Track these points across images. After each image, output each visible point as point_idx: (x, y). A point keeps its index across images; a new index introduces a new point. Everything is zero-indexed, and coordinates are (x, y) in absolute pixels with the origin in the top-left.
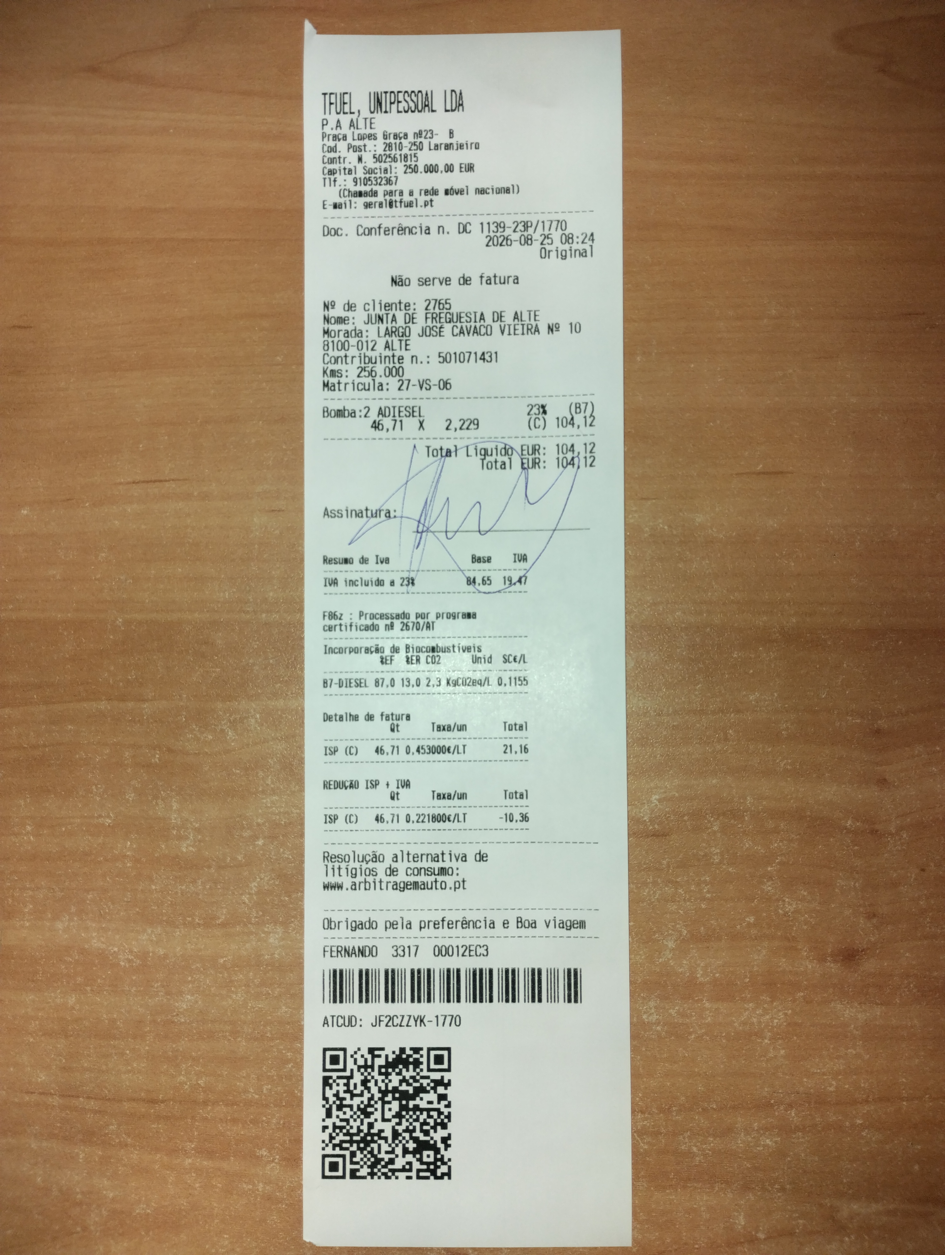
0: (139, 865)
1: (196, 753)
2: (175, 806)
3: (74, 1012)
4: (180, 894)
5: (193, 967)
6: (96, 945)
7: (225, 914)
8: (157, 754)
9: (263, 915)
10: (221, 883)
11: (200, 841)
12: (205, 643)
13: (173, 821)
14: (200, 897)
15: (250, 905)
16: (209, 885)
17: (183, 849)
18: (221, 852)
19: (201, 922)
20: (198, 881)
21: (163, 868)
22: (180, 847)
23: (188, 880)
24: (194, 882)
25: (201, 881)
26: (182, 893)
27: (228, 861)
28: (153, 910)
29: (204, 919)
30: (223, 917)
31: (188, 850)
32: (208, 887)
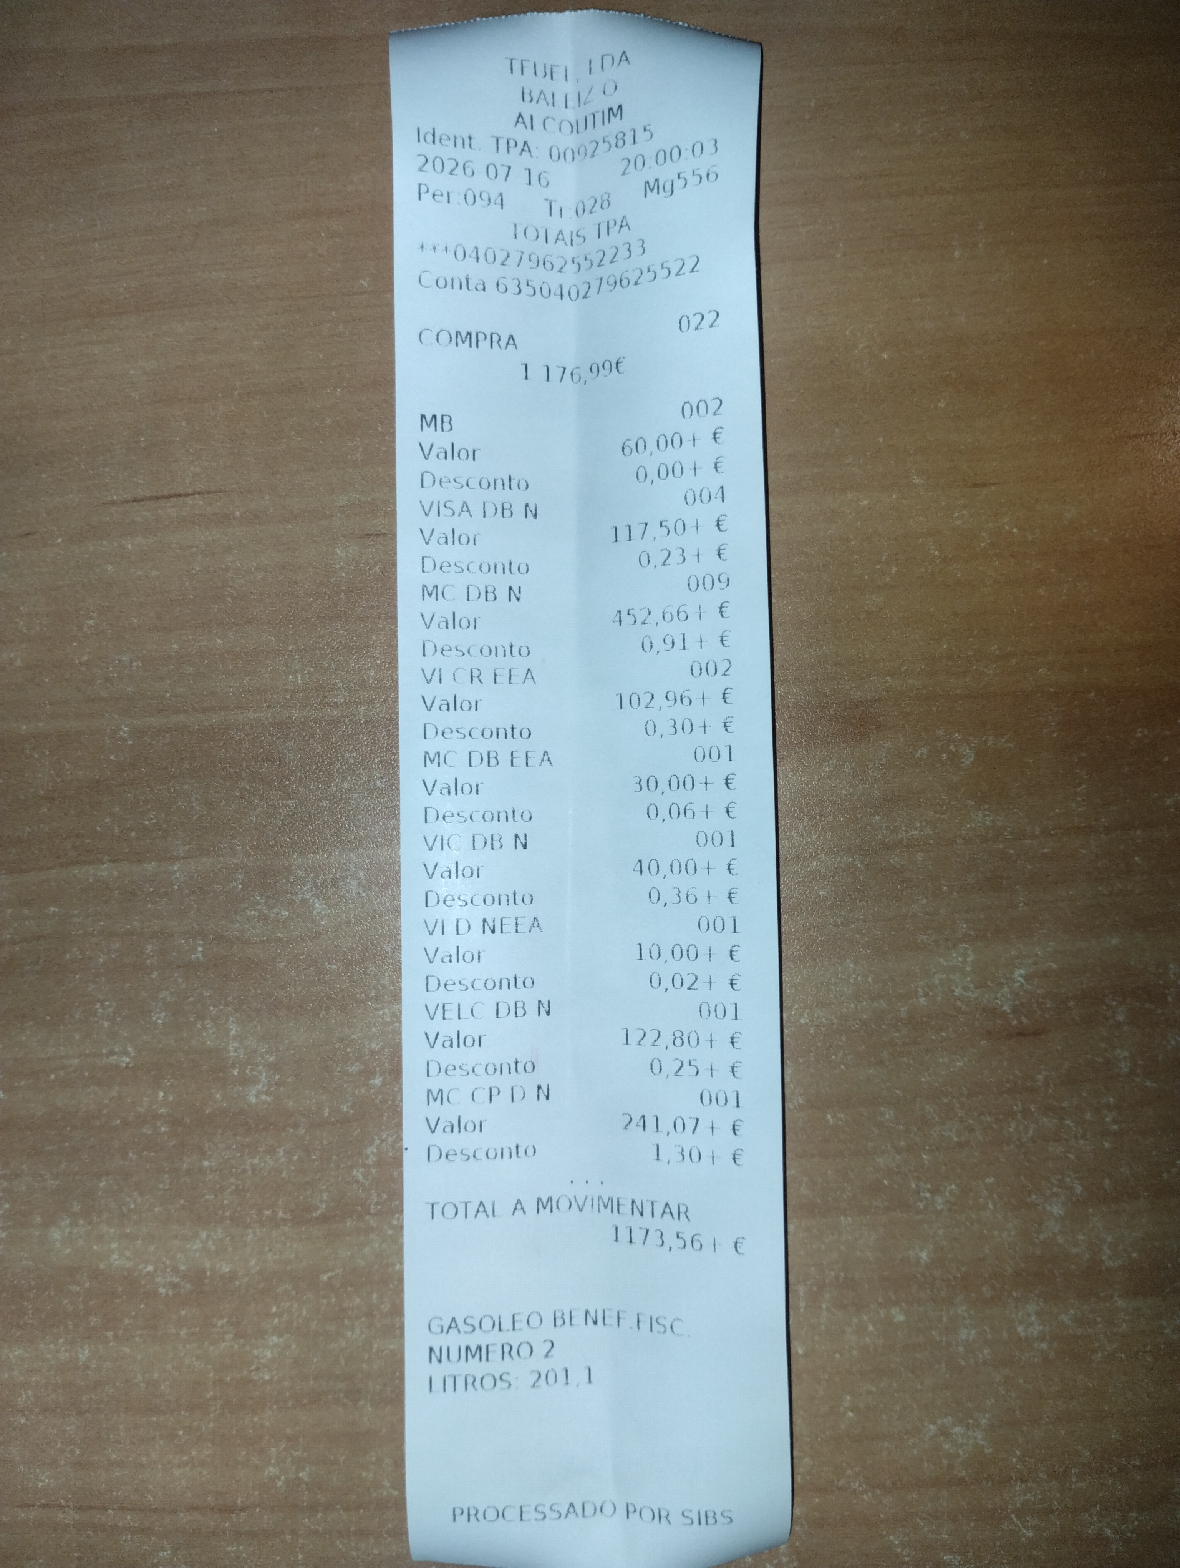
0: (180, 1129)
1: (263, 941)
3: (89, 1372)
4: (250, 1173)
5: (279, 1290)
6: (117, 1262)
7: (326, 1201)
8: (199, 945)
10: (317, 1150)
11: (278, 1085)
13: (232, 1054)
14: (283, 1175)
15: (367, 1184)
16: (298, 1154)
17: (251, 1098)
18: (314, 1101)
19: (289, 1216)
20: (278, 1150)
21: (220, 1131)
22: (247, 1095)
23: (262, 1149)
24: (272, 1151)
25: (284, 1150)
26: (253, 1170)
27: (326, 1114)
28: (207, 1201)
29: (292, 1211)
30: (324, 1206)
31: (259, 1100)
32: (295, 1158)
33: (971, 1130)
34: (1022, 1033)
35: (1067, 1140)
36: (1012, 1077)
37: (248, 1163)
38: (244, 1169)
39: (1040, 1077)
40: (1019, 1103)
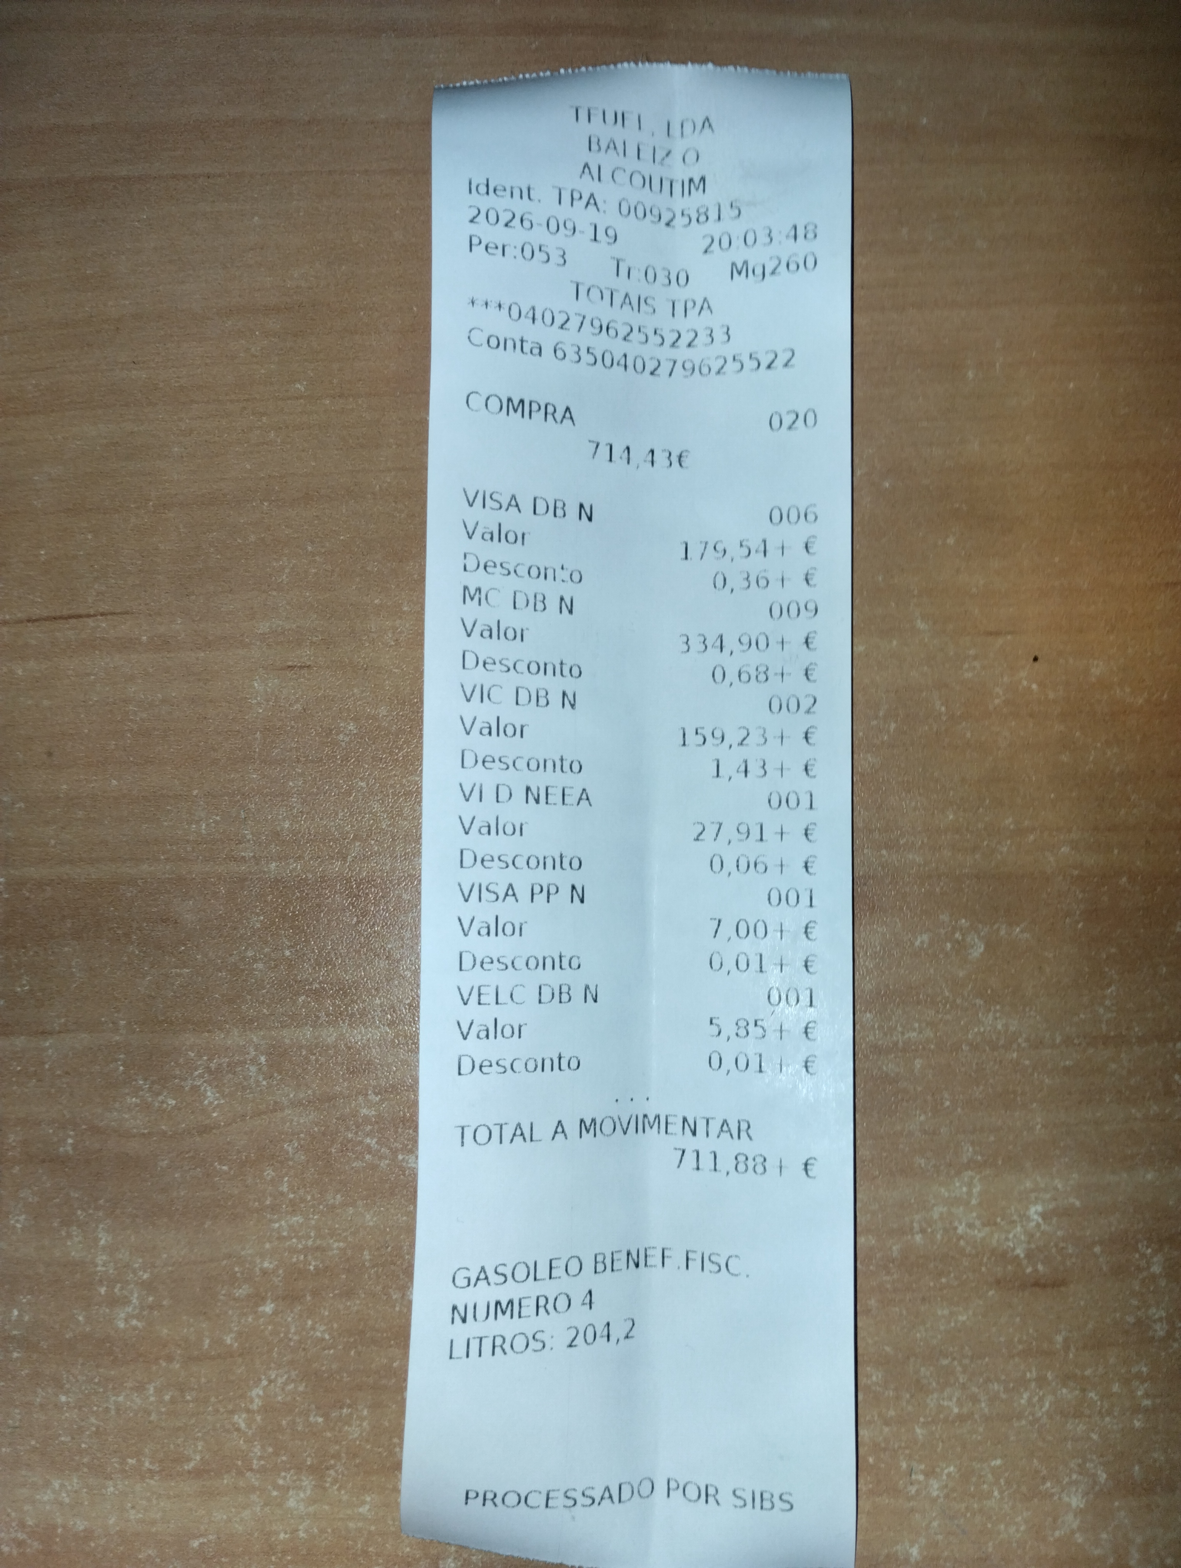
0: (35, 1356)
1: (143, 1134)
2: (104, 1239)
4: (113, 1412)
7: (201, 1452)
8: (70, 1136)
9: (276, 1454)
10: (193, 1389)
11: (151, 1308)
12: (163, 921)
13: (99, 1268)
14: (152, 1418)
15: (250, 1433)
16: (170, 1393)
17: (119, 1322)
18: (192, 1329)
19: (156, 1467)
20: (147, 1386)
21: (81, 1360)
22: (114, 1319)
23: (129, 1385)
24: (140, 1388)
25: (155, 1388)
26: (118, 1410)
27: (206, 1347)
28: (63, 1443)
29: (161, 1461)
30: (198, 1458)
31: (128, 1326)
32: (167, 1398)
33: (975, 1399)
34: (1038, 1284)
35: (1090, 1417)
36: (1025, 1338)
37: (111, 1401)
38: (107, 1408)
39: (1059, 1339)
40: (1034, 1369)
